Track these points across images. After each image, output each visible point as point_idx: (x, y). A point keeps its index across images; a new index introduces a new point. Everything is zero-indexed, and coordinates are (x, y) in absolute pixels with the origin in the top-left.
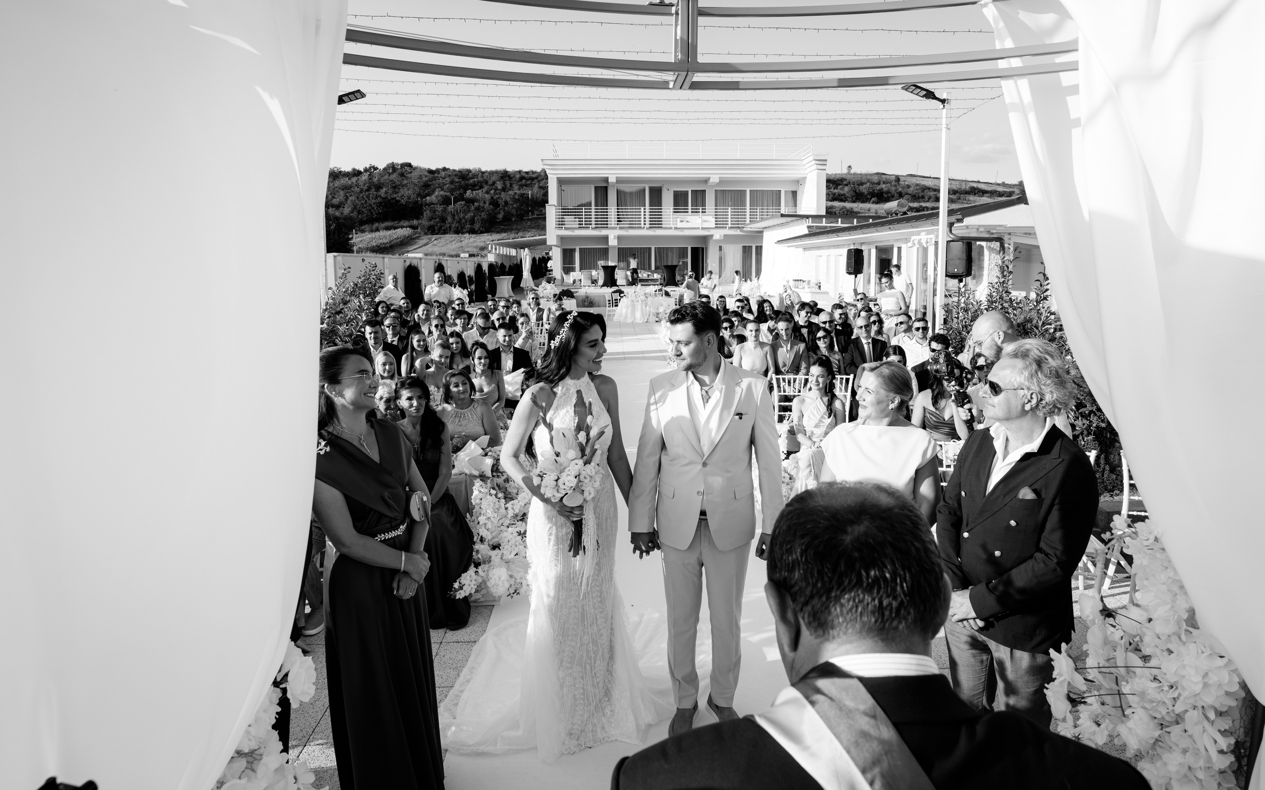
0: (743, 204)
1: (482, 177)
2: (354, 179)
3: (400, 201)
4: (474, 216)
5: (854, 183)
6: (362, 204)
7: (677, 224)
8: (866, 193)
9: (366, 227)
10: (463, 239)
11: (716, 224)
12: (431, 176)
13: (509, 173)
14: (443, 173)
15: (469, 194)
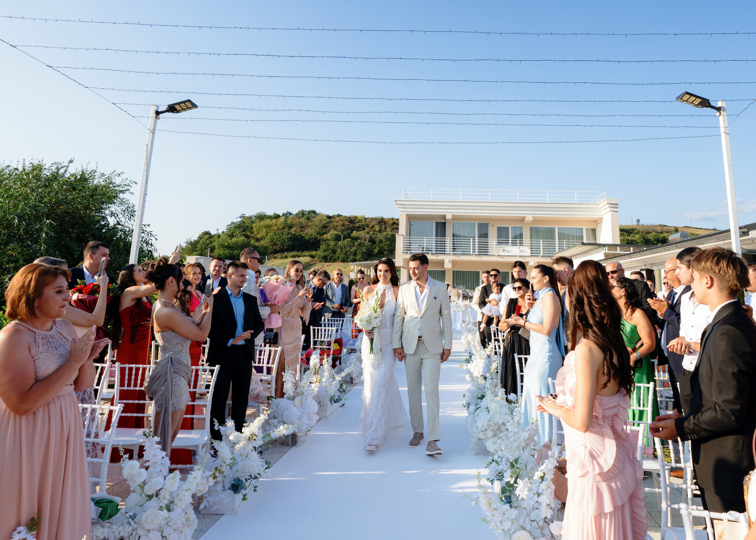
0: (553, 237)
1: (365, 222)
2: (274, 221)
3: (304, 237)
4: (357, 250)
5: (642, 232)
6: (278, 238)
7: (500, 252)
8: (652, 239)
9: (279, 255)
10: (347, 266)
11: (531, 253)
12: (328, 220)
13: (384, 220)
14: (337, 218)
15: (354, 234)
